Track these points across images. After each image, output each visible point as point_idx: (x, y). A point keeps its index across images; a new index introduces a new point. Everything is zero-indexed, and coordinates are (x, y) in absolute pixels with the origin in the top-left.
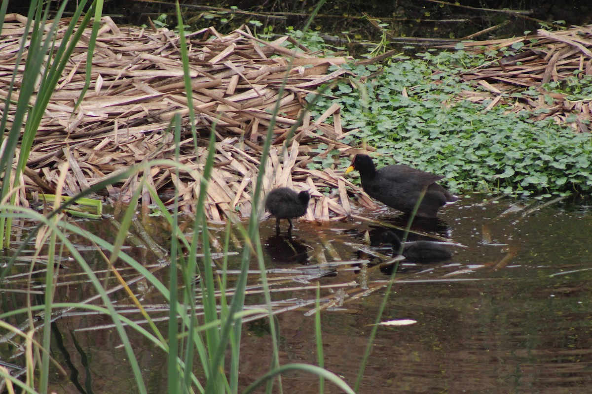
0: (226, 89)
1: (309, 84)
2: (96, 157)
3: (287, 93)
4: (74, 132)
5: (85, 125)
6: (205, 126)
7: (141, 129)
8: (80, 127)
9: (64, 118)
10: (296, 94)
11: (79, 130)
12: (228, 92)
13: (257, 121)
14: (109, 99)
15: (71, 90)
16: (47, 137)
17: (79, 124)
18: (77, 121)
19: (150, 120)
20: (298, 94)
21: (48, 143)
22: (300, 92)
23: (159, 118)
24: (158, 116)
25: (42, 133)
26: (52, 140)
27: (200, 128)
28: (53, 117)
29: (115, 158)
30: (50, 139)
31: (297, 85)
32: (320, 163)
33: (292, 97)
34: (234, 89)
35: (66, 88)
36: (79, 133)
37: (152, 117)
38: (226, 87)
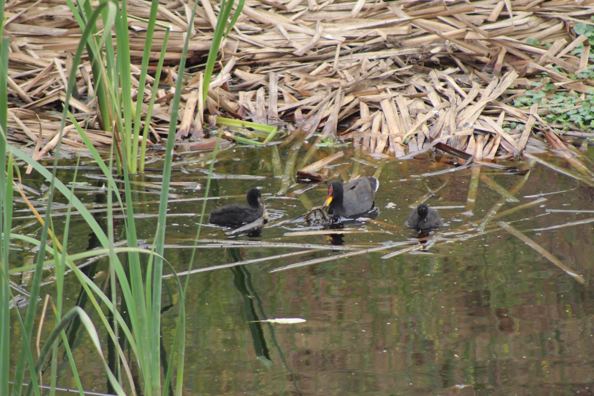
0: (489, 15)
1: (583, 12)
2: (305, 82)
3: (558, 21)
4: (305, 54)
5: (319, 49)
6: (449, 54)
7: (374, 55)
8: (314, 50)
9: (300, 40)
10: (565, 23)
11: (312, 53)
12: (490, 19)
13: (504, 51)
14: (357, 22)
15: (331, 11)
16: (277, 59)
17: (313, 47)
18: (311, 43)
19: (389, 45)
20: (567, 23)
21: (273, 65)
22: (569, 21)
23: (400, 44)
24: (399, 41)
25: (274, 55)
26: (278, 63)
27: (443, 56)
28: (289, 39)
29: (323, 84)
30: (278, 61)
31: (569, 14)
32: (532, 97)
33: (560, 26)
34: (497, 16)
35: (326, 9)
36: (311, 57)
37: (392, 43)
38: (489, 13)
